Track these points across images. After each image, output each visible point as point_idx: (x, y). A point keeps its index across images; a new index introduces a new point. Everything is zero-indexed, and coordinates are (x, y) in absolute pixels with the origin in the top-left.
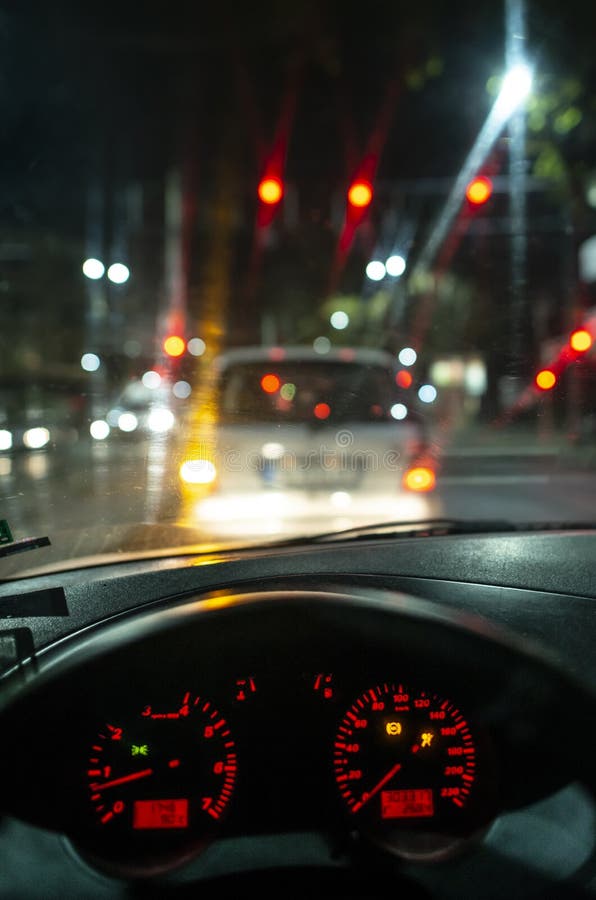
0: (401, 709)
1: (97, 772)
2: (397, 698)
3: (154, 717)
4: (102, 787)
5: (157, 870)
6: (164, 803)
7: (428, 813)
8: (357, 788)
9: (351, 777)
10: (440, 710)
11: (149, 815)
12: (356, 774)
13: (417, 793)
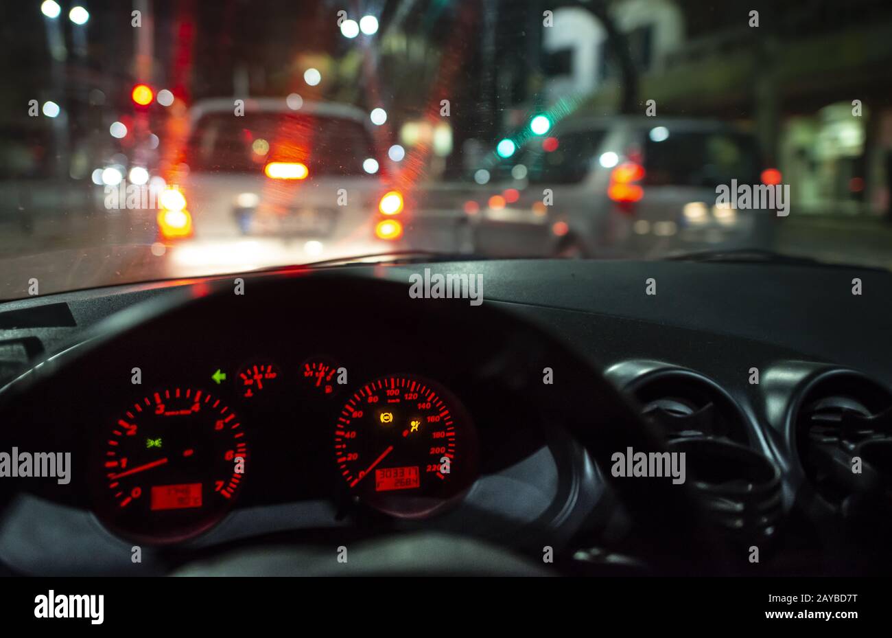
0: (393, 401)
1: (115, 464)
2: (389, 393)
3: (168, 414)
4: (119, 476)
5: (178, 539)
6: (180, 487)
7: (415, 485)
8: (354, 468)
9: (349, 459)
10: (426, 402)
11: (164, 498)
12: (353, 457)
13: (406, 469)
